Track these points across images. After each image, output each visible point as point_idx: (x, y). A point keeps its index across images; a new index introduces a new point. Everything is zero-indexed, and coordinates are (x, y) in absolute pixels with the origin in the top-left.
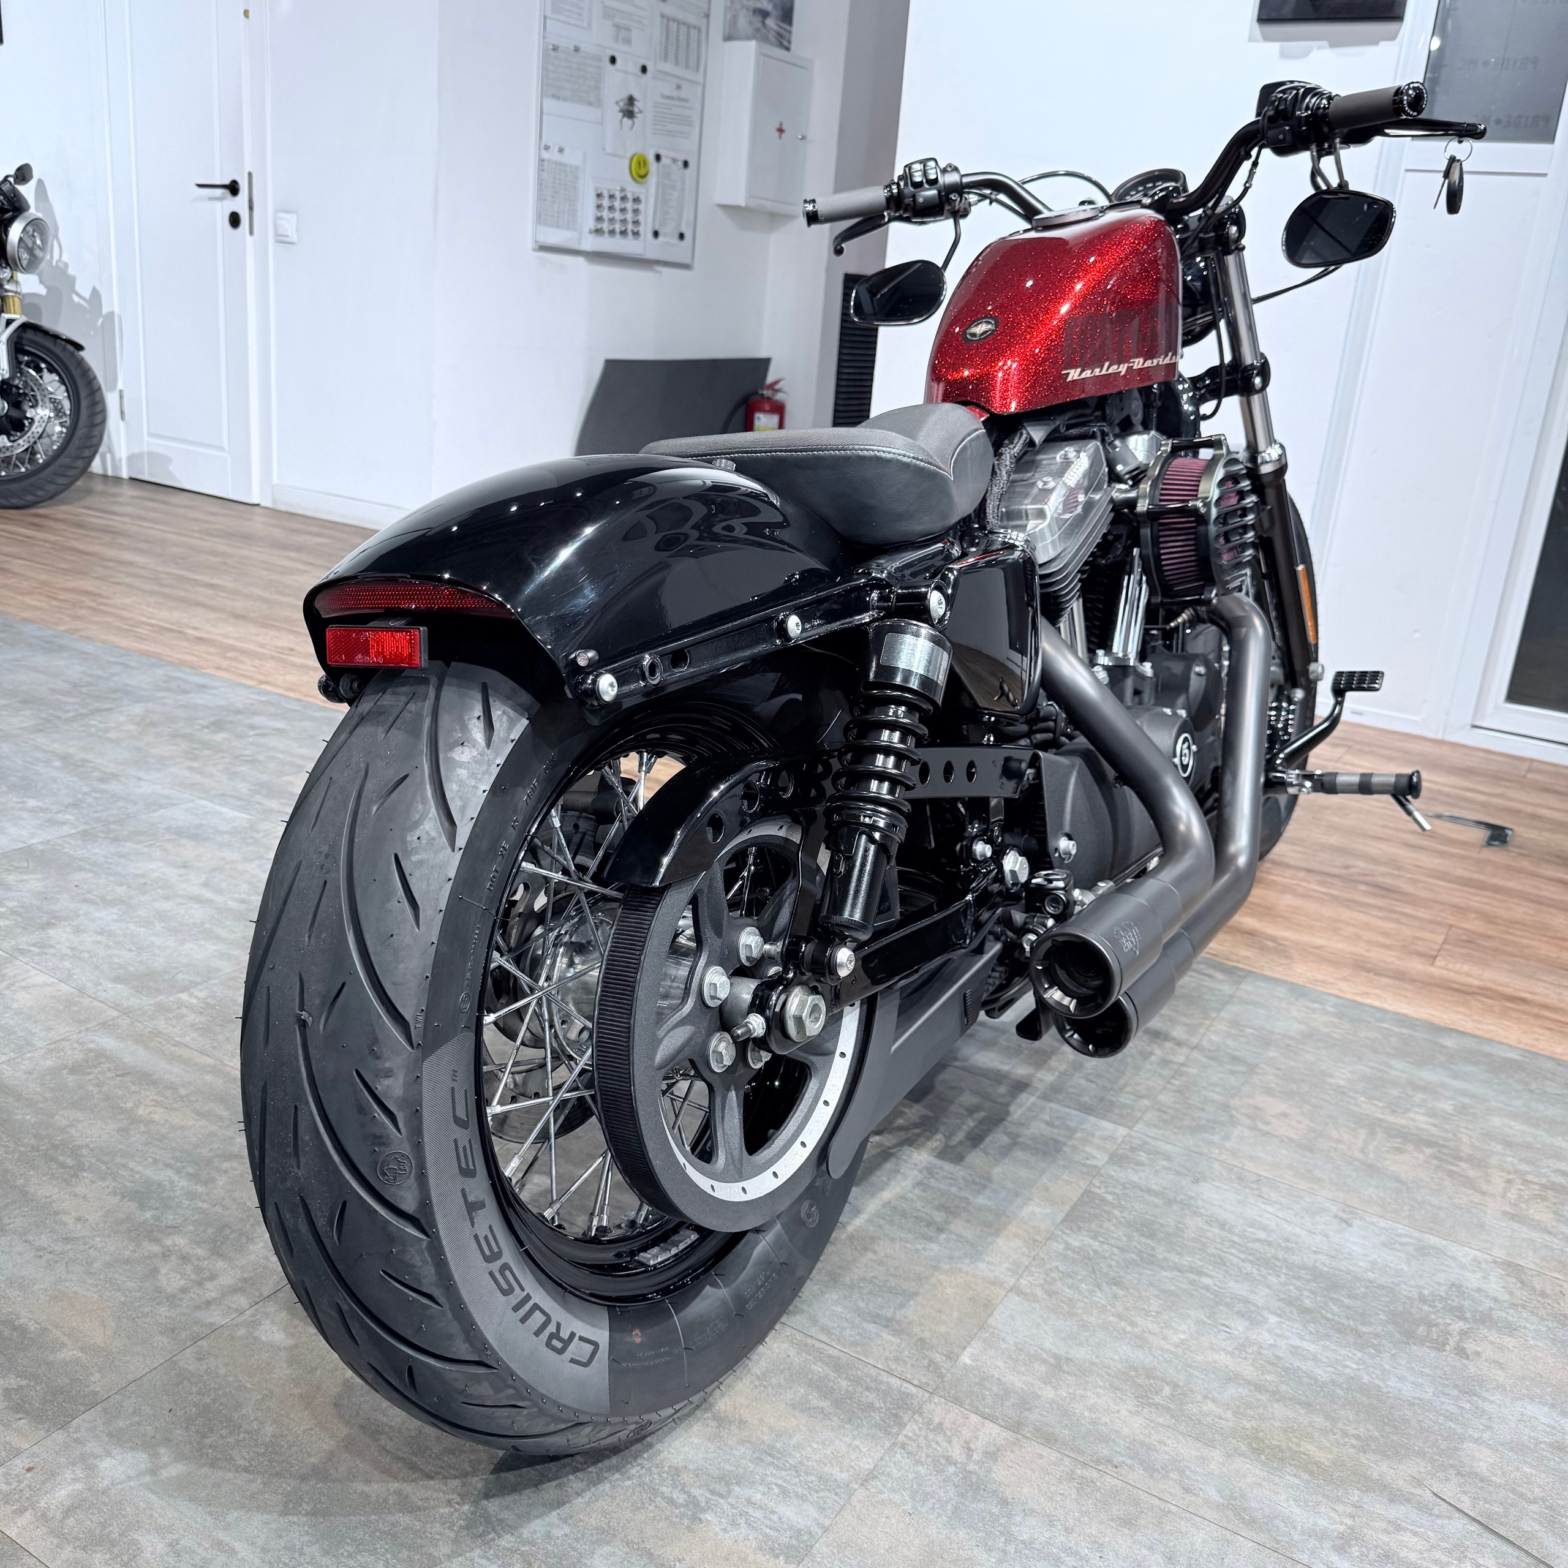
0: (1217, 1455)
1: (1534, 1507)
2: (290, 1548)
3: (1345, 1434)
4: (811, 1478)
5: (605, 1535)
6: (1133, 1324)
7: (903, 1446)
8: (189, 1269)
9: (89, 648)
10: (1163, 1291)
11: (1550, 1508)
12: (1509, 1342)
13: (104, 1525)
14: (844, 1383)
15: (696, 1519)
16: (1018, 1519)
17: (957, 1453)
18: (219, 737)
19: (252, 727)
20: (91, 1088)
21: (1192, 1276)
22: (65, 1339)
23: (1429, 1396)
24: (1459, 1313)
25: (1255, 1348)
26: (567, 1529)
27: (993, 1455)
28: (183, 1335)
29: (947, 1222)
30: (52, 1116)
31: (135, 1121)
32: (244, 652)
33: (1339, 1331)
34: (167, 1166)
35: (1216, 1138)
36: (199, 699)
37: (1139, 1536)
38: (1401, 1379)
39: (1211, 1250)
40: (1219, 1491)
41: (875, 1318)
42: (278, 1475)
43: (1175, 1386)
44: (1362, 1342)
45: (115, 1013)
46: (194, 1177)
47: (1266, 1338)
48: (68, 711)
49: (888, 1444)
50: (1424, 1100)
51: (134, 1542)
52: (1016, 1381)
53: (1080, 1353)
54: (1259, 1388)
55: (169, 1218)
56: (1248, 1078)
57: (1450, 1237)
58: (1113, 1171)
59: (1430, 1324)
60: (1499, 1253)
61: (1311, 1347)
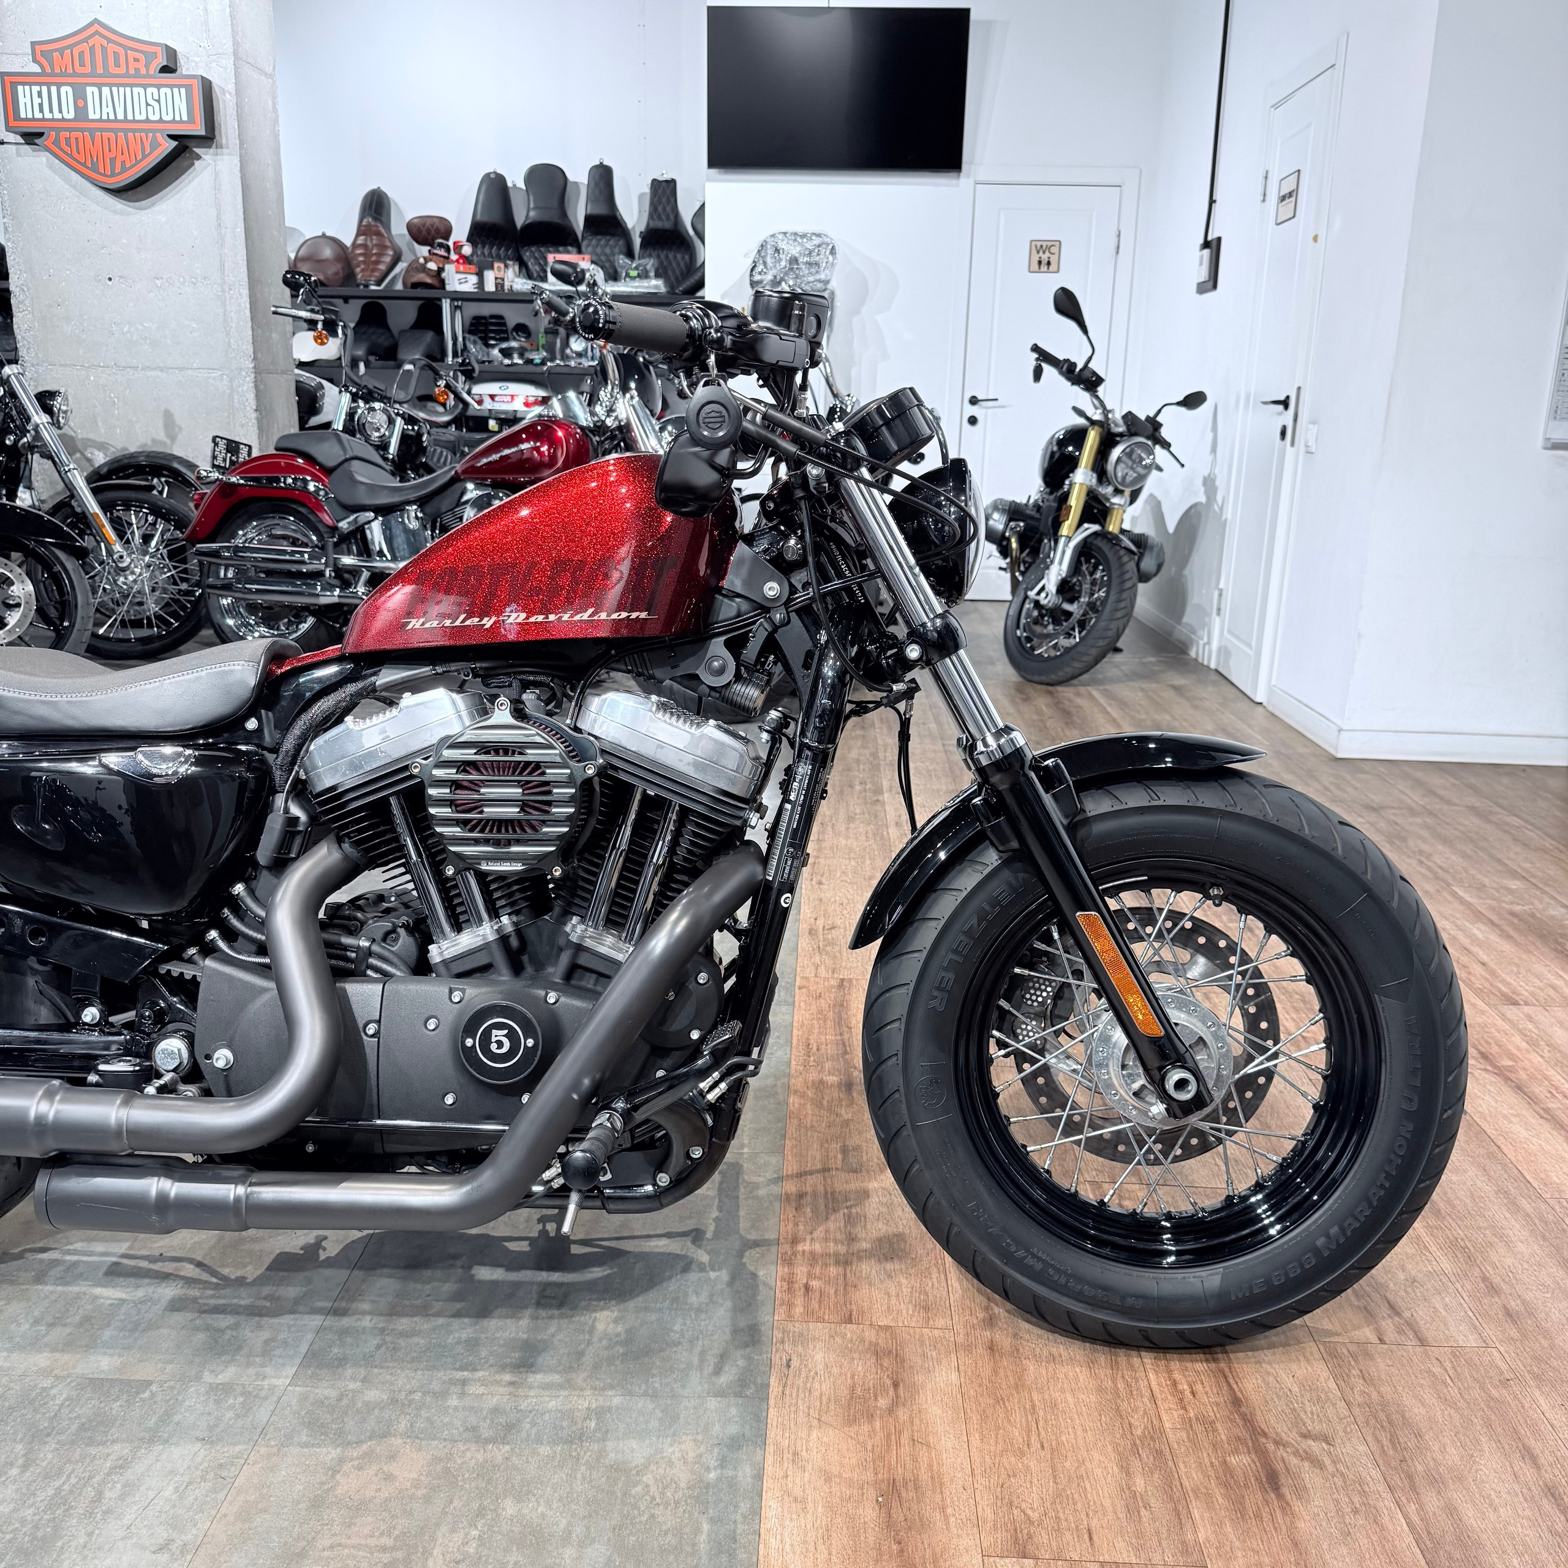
56: (466, 1441)
58: (197, 1389)
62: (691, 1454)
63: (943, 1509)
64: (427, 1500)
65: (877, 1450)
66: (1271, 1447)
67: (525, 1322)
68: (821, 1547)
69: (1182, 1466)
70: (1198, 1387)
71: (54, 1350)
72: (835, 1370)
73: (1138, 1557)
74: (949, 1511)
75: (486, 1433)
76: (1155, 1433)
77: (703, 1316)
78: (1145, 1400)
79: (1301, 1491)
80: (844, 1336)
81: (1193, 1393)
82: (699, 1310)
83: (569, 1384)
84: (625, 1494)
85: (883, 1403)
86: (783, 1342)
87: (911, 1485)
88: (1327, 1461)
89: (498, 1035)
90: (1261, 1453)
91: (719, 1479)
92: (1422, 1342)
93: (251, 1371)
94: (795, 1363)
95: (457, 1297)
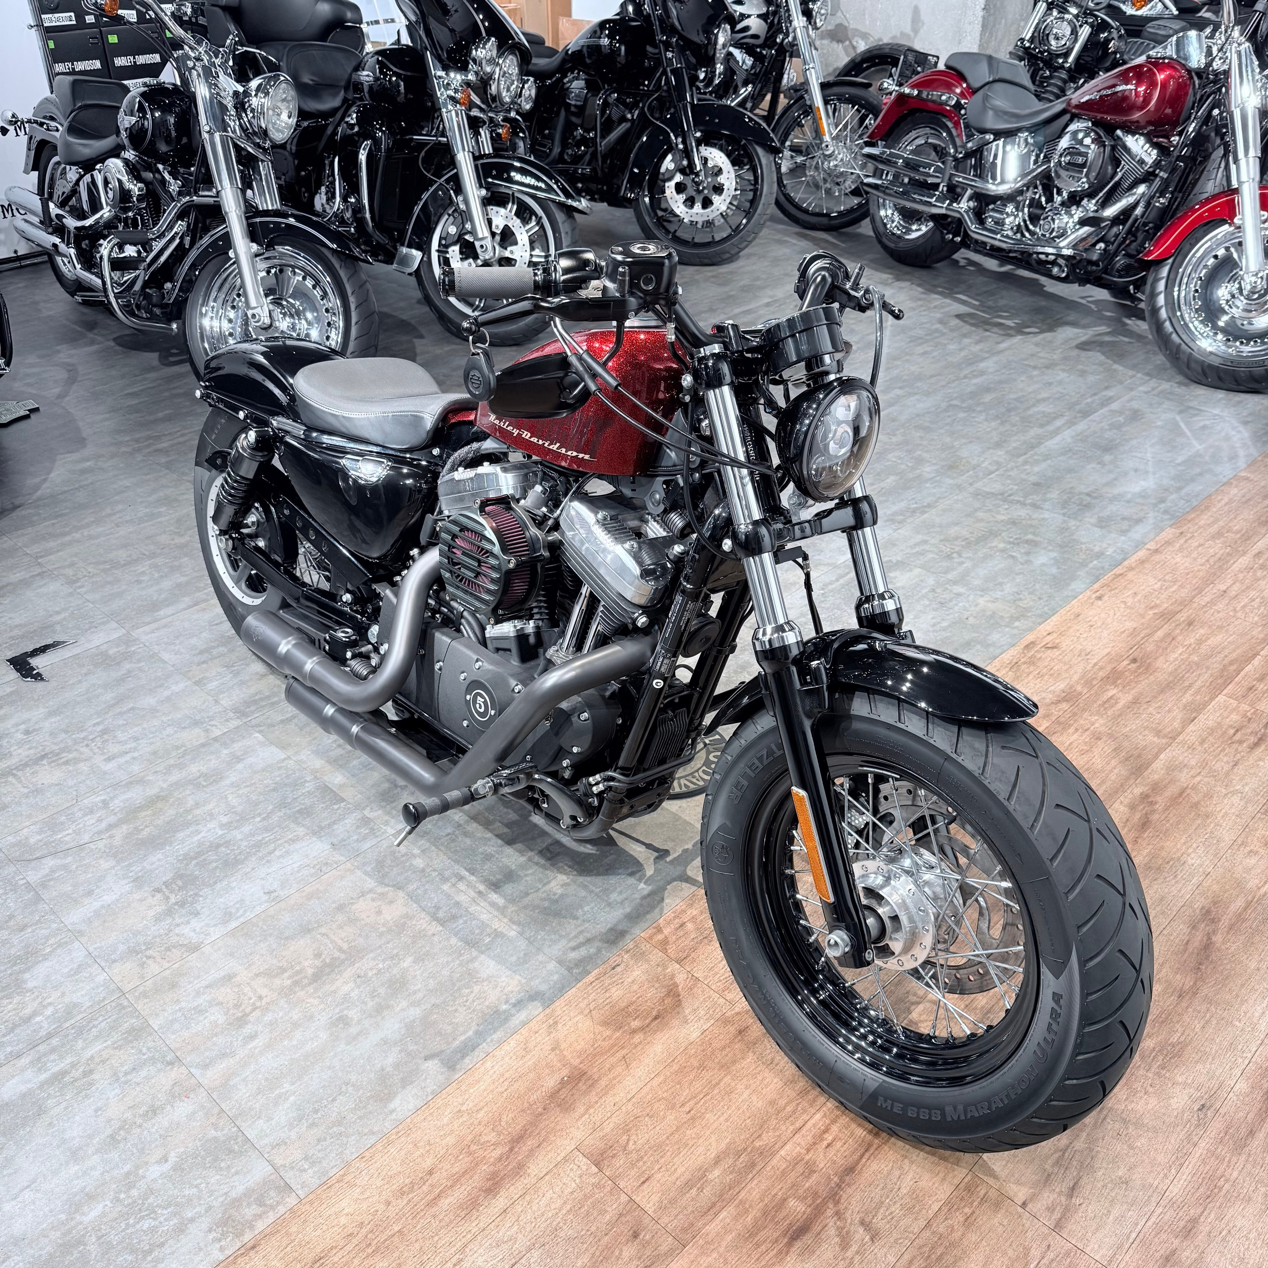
3: (147, 826)
6: (246, 786)
10: (260, 802)
12: (151, 913)
17: (213, 722)
23: (145, 864)
24: (182, 904)
25: (210, 821)
27: (207, 731)
35: (368, 869)
38: (159, 860)
39: (278, 828)
44: (187, 858)
47: (211, 825)
53: (240, 766)
54: (188, 812)
56: (428, 913)
57: (232, 933)
58: (357, 815)
59: (180, 889)
60: (207, 950)
61: (196, 838)
62: (510, 989)
63: (590, 1107)
64: (381, 935)
65: (598, 1050)
66: (829, 1212)
67: (523, 859)
68: (506, 1083)
69: (755, 1182)
70: (839, 1144)
71: (328, 761)
72: (635, 987)
73: (655, 1212)
74: (591, 1111)
75: (441, 914)
76: (767, 1153)
77: (607, 909)
78: (791, 1128)
79: (808, 1251)
80: (665, 967)
81: (829, 1145)
82: (609, 904)
83: (502, 910)
84: (459, 989)
85: (636, 1024)
86: (627, 952)
87: (590, 1082)
88: (854, 1248)
89: (480, 700)
90: (818, 1211)
91: (505, 1011)
92: (1058, 1227)
93: (386, 818)
94: (618, 969)
95: (509, 825)
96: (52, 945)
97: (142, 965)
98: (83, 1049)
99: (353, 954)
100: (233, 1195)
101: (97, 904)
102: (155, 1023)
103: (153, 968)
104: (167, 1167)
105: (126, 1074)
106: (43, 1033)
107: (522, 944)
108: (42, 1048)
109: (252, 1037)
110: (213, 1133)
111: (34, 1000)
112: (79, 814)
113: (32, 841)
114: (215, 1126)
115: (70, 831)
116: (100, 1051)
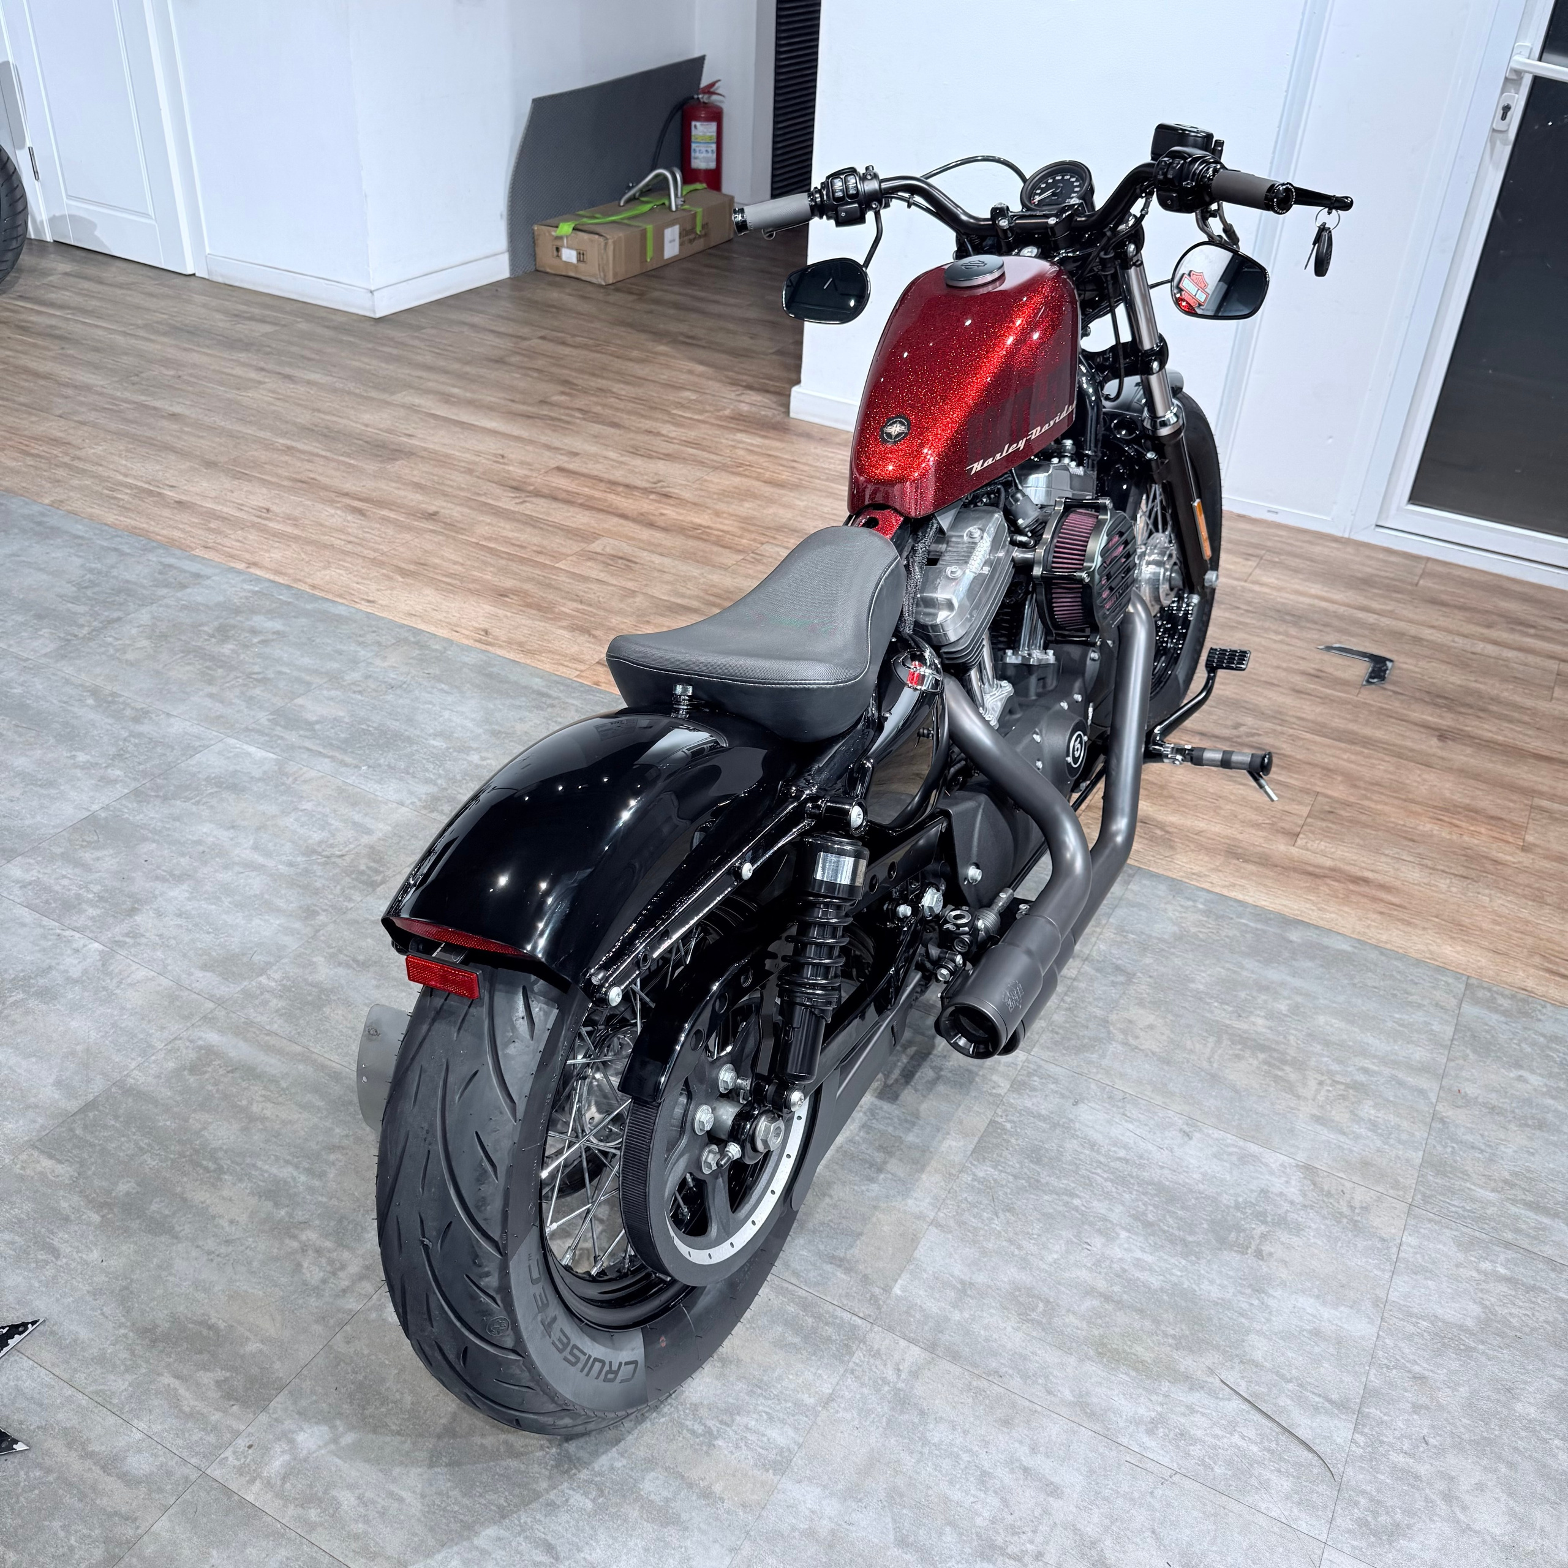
0: (1072, 1360)
1: (1290, 1386)
2: (439, 1493)
3: (1165, 1335)
4: (789, 1404)
5: (651, 1463)
6: (1020, 1247)
7: (852, 1372)
8: (323, 1261)
9: (79, 529)
10: (1044, 1214)
11: (1301, 1385)
12: (1295, 1241)
13: (311, 1486)
14: (810, 1320)
15: (711, 1445)
16: (932, 1426)
17: (890, 1374)
18: (227, 649)
19: (254, 632)
20: (210, 1088)
21: (1065, 1198)
22: (248, 1334)
23: (1228, 1296)
24: (1261, 1217)
25: (1108, 1263)
26: (625, 1462)
27: (915, 1374)
28: (332, 1322)
29: (885, 1163)
30: (187, 1121)
31: (252, 1118)
32: (224, 519)
33: (1172, 1242)
34: (287, 1162)
35: (1095, 1057)
36: (197, 595)
37: (1014, 1434)
38: (1212, 1282)
39: (1083, 1172)
40: (1072, 1391)
41: (833, 1259)
42: (421, 1435)
43: (1048, 1302)
44: (1188, 1250)
45: (211, 1005)
46: (309, 1172)
47: (1116, 1252)
48: (82, 626)
49: (842, 1371)
50: (1265, 1002)
51: (334, 1498)
52: (933, 1307)
53: (980, 1278)
54: (1107, 1298)
55: (300, 1215)
56: (1126, 989)
57: (1267, 1144)
58: (1013, 1099)
59: (1240, 1230)
60: (1301, 1157)
61: (1149, 1258)
62: (1179, 908)
68: (1272, 890)
71: (919, 1171)
73: (1307, 806)
74: (1256, 843)
75: (1121, 979)
84: (1203, 941)
87: (1232, 847)
91: (1205, 905)
96: (1415, 1324)
97: (1366, 1209)
98: (1494, 1205)
99: (1219, 1031)
100: (1503, 1019)
101: (1326, 1313)
102: (1417, 1157)
103: (1360, 1196)
104: (1521, 1072)
105: (1482, 1151)
106: (1510, 1254)
107: (1121, 912)
108: (1525, 1243)
109: (1366, 1071)
110: (1472, 1056)
111: (1488, 1292)
112: (1196, 1451)
113: (1286, 1484)
114: (1465, 1058)
115: (1236, 1439)
116: (1482, 1187)
